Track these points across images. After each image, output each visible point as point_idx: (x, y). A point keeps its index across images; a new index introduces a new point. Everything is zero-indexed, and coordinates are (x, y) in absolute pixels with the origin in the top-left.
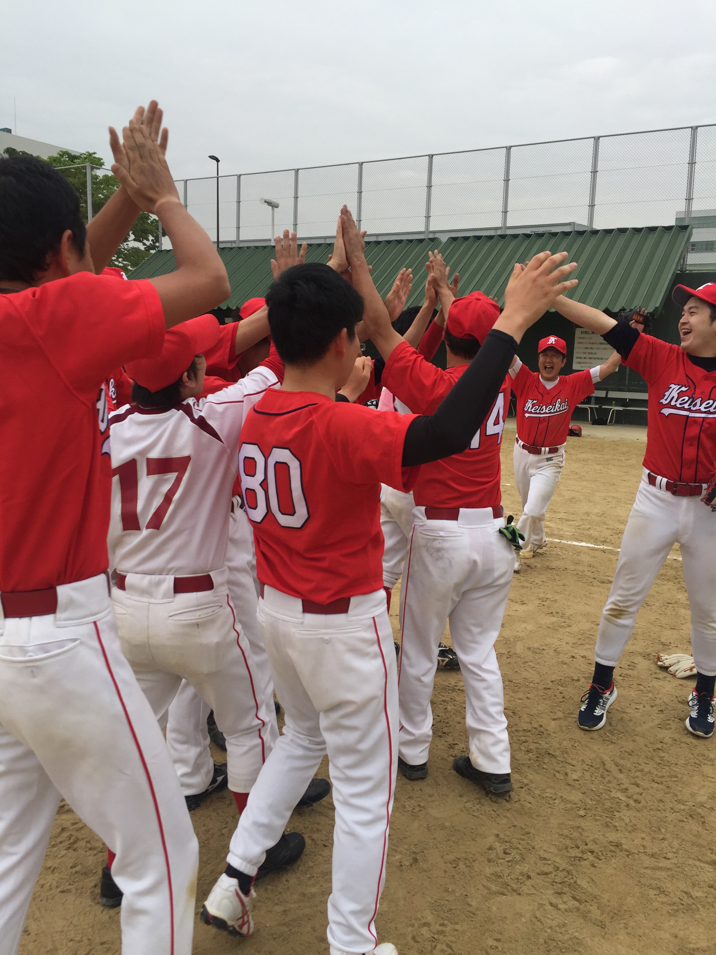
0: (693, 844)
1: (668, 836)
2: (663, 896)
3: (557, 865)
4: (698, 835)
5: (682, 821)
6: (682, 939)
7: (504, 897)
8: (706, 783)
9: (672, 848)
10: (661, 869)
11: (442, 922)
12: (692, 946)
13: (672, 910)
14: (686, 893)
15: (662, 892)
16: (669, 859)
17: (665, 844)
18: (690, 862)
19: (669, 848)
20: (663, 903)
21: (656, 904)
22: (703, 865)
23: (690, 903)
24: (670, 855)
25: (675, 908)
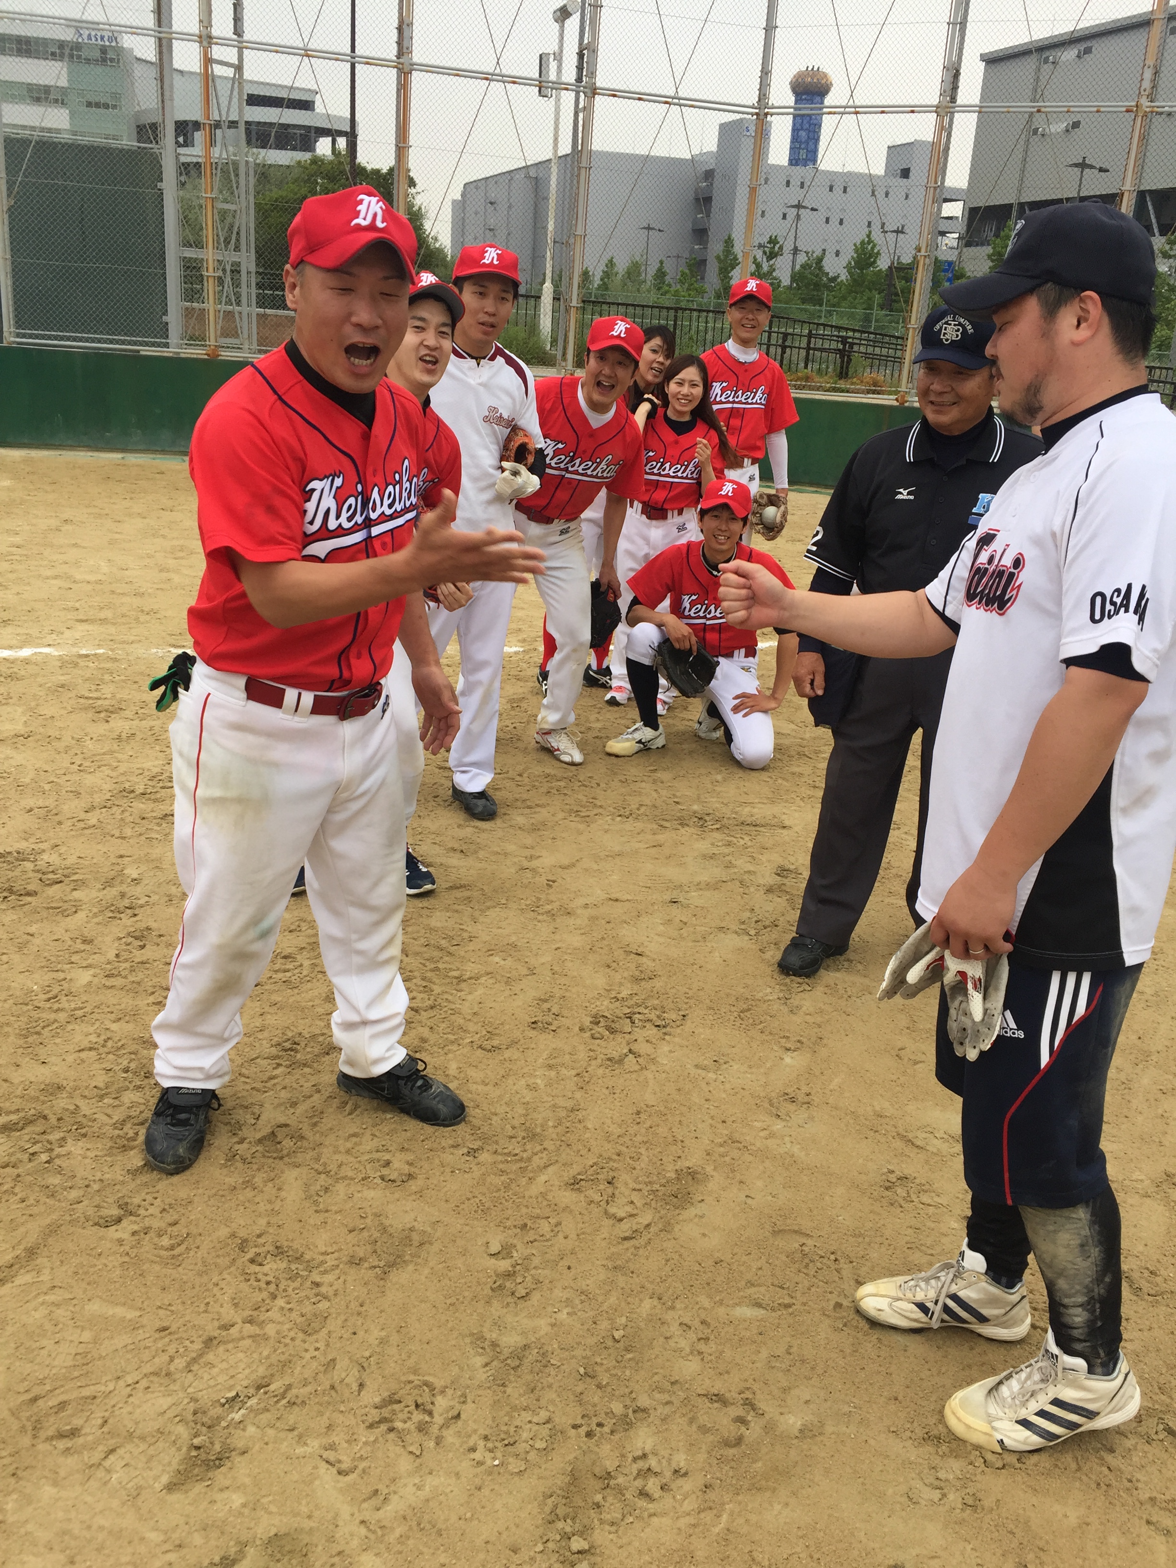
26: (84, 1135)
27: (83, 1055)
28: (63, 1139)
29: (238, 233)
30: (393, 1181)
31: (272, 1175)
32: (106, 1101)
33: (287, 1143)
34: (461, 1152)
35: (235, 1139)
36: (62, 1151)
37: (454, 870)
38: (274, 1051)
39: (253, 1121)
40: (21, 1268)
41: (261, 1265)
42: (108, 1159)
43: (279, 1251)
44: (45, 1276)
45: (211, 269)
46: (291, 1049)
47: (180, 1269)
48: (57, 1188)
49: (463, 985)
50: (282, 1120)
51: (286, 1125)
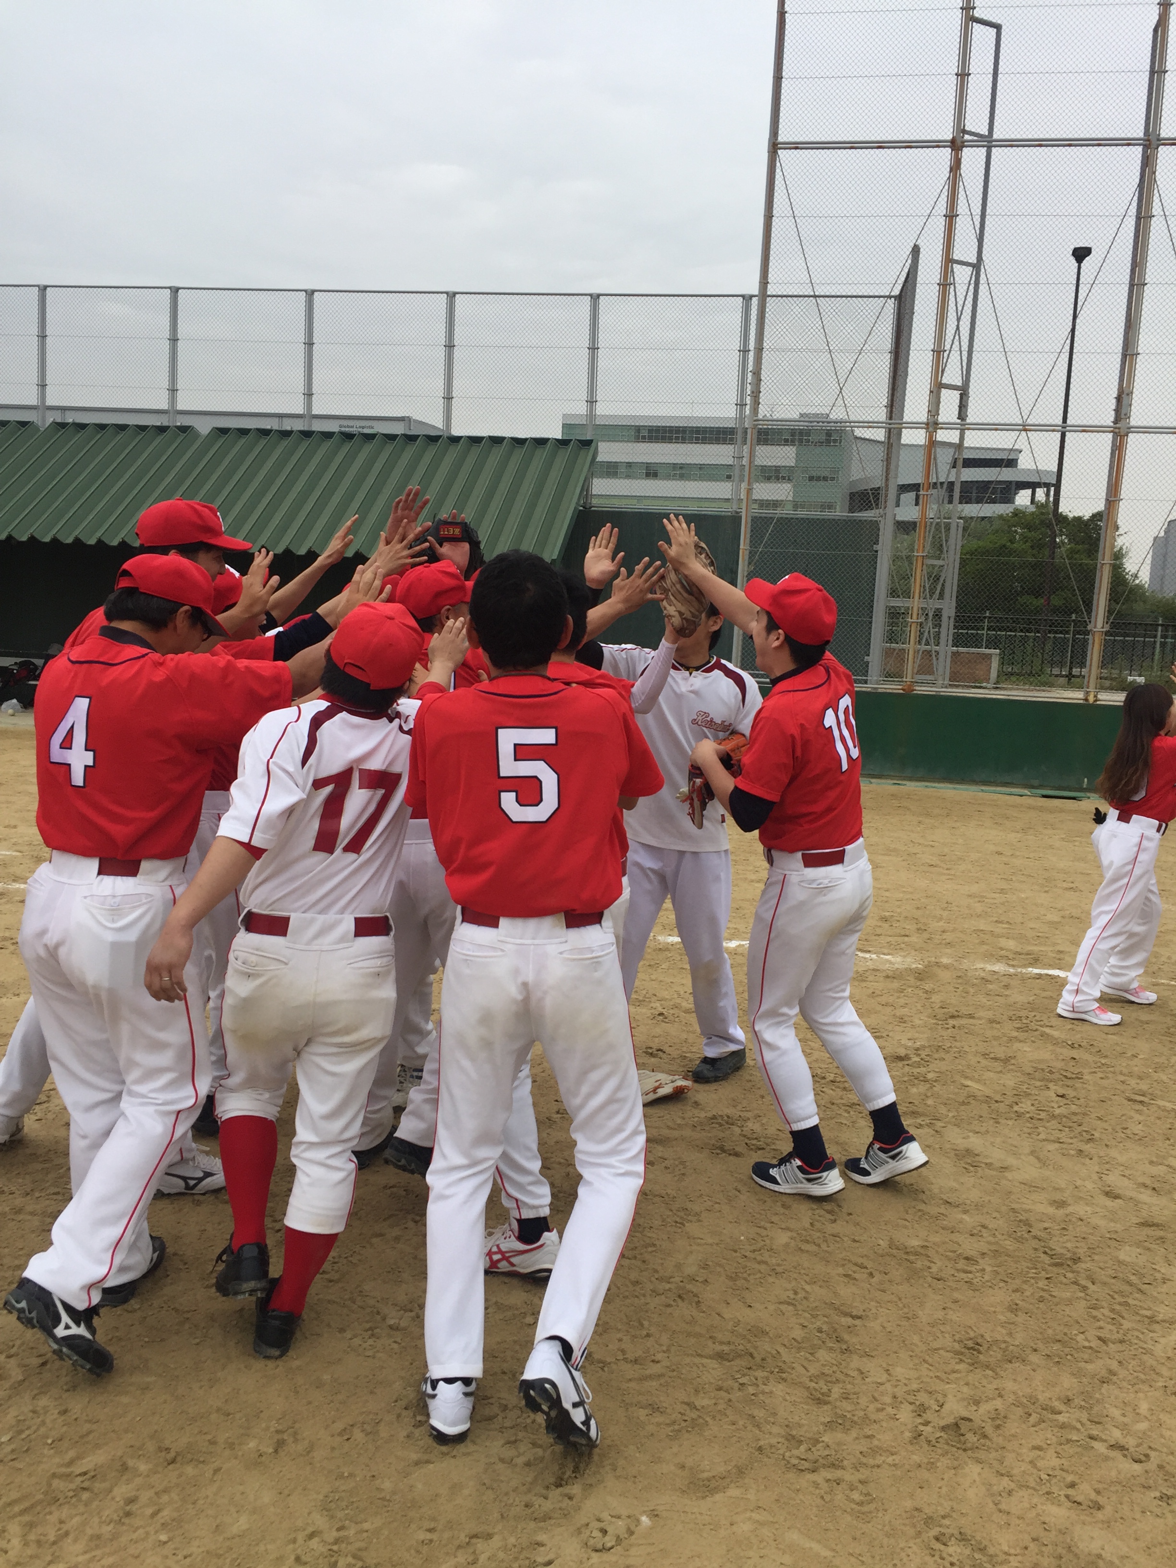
0: (689, 1335)
1: (653, 1330)
2: (657, 1414)
3: (504, 1402)
4: (693, 1321)
5: (669, 1306)
6: (691, 1468)
7: (432, 1465)
8: (695, 1247)
9: (661, 1345)
10: (650, 1377)
11: (340, 1524)
12: (705, 1475)
13: (671, 1432)
14: (688, 1404)
15: (655, 1409)
16: (658, 1362)
17: (650, 1342)
18: (688, 1360)
19: (656, 1346)
20: (658, 1424)
21: (651, 1428)
22: (705, 1361)
23: (694, 1416)
24: (659, 1357)
25: (676, 1427)
26: (784, 1380)
27: (783, 1307)
28: (767, 1378)
29: (943, 585)
30: (1079, 1504)
31: (956, 1463)
32: (802, 1354)
33: (971, 1438)
34: (1153, 1495)
35: (919, 1420)
36: (767, 1389)
37: (1145, 1207)
38: (957, 1346)
39: (938, 1408)
40: (731, 1482)
41: (945, 1544)
42: (805, 1407)
43: (963, 1538)
44: (751, 1495)
45: (915, 616)
46: (972, 1348)
47: (870, 1525)
48: (762, 1421)
49: (1156, 1327)
50: (965, 1414)
51: (970, 1420)
